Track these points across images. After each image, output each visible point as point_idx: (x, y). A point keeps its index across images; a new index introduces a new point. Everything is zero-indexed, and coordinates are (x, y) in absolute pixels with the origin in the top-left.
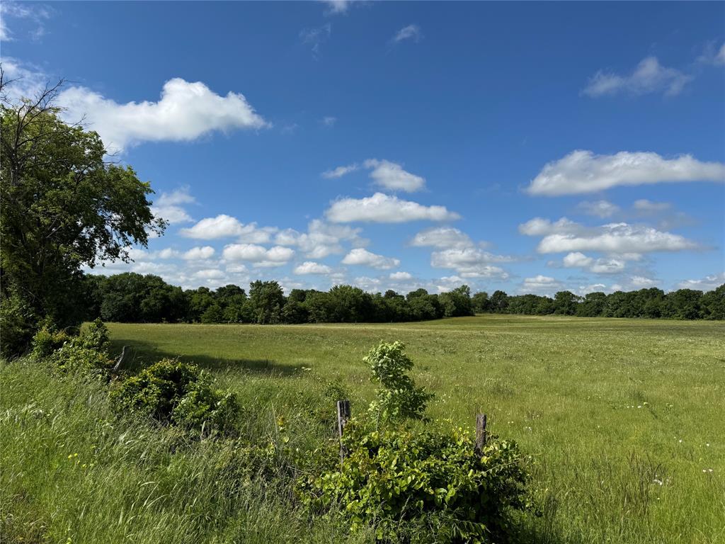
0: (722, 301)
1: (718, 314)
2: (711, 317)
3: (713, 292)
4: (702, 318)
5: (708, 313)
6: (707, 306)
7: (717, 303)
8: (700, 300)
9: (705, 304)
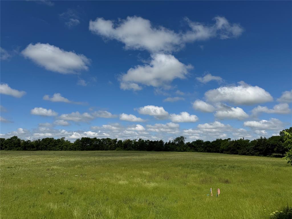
0: (12, 143)
1: (10, 148)
2: (7, 149)
3: (9, 139)
4: (4, 150)
5: (6, 147)
6: (6, 144)
7: (10, 143)
8: (4, 142)
9: (5, 144)
